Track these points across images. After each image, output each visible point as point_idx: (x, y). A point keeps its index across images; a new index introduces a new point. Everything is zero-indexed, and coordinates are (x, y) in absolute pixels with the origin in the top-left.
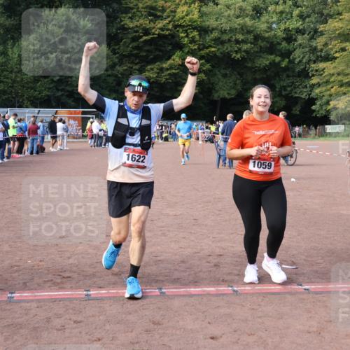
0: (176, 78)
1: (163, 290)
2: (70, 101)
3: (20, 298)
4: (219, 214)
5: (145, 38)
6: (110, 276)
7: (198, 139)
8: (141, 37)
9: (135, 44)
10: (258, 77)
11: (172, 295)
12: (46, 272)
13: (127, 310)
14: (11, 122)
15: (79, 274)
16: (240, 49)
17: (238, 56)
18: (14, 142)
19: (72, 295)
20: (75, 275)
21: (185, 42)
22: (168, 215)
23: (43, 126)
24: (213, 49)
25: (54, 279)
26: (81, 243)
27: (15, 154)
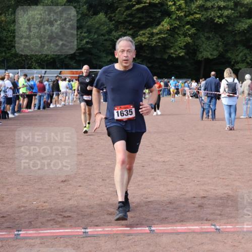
0: (165, 42)
1: (152, 229)
2: (73, 63)
3: (26, 235)
4: (203, 161)
5: (137, 6)
6: (106, 216)
7: (185, 95)
8: (134, 6)
9: (128, 12)
10: (238, 39)
11: (161, 233)
12: (49, 212)
13: (121, 246)
14: (22, 81)
15: (78, 214)
16: (222, 15)
17: (221, 21)
18: (24, 98)
19: (71, 232)
20: (74, 215)
21: (173, 10)
22: (157, 161)
23: (49, 85)
24: (198, 16)
25: (56, 218)
26: (80, 186)
27: (24, 110)
